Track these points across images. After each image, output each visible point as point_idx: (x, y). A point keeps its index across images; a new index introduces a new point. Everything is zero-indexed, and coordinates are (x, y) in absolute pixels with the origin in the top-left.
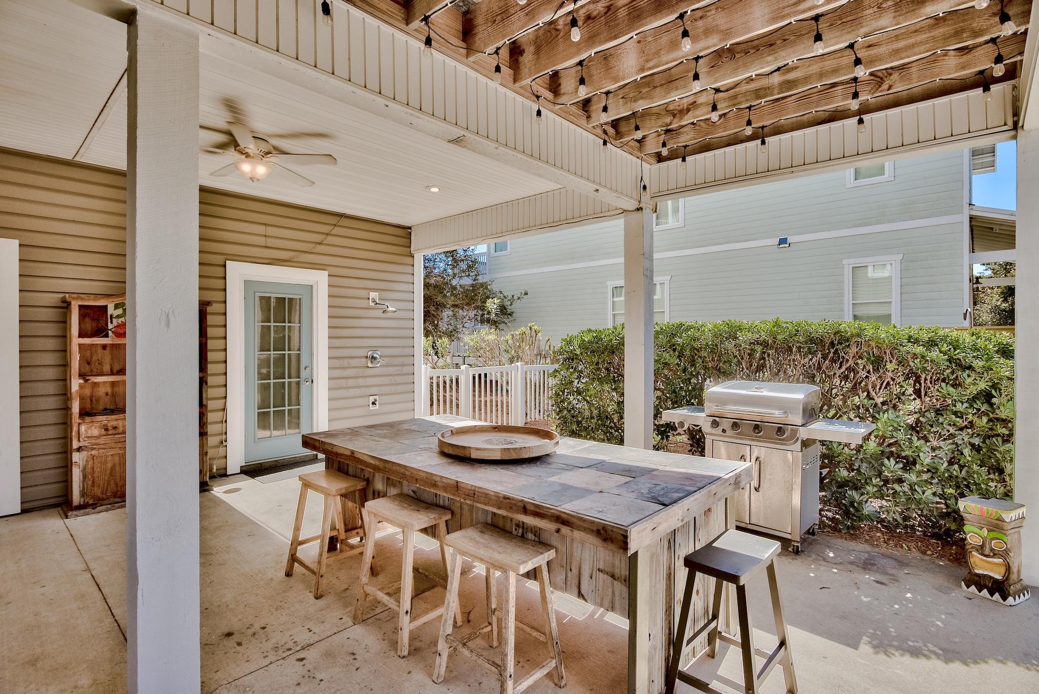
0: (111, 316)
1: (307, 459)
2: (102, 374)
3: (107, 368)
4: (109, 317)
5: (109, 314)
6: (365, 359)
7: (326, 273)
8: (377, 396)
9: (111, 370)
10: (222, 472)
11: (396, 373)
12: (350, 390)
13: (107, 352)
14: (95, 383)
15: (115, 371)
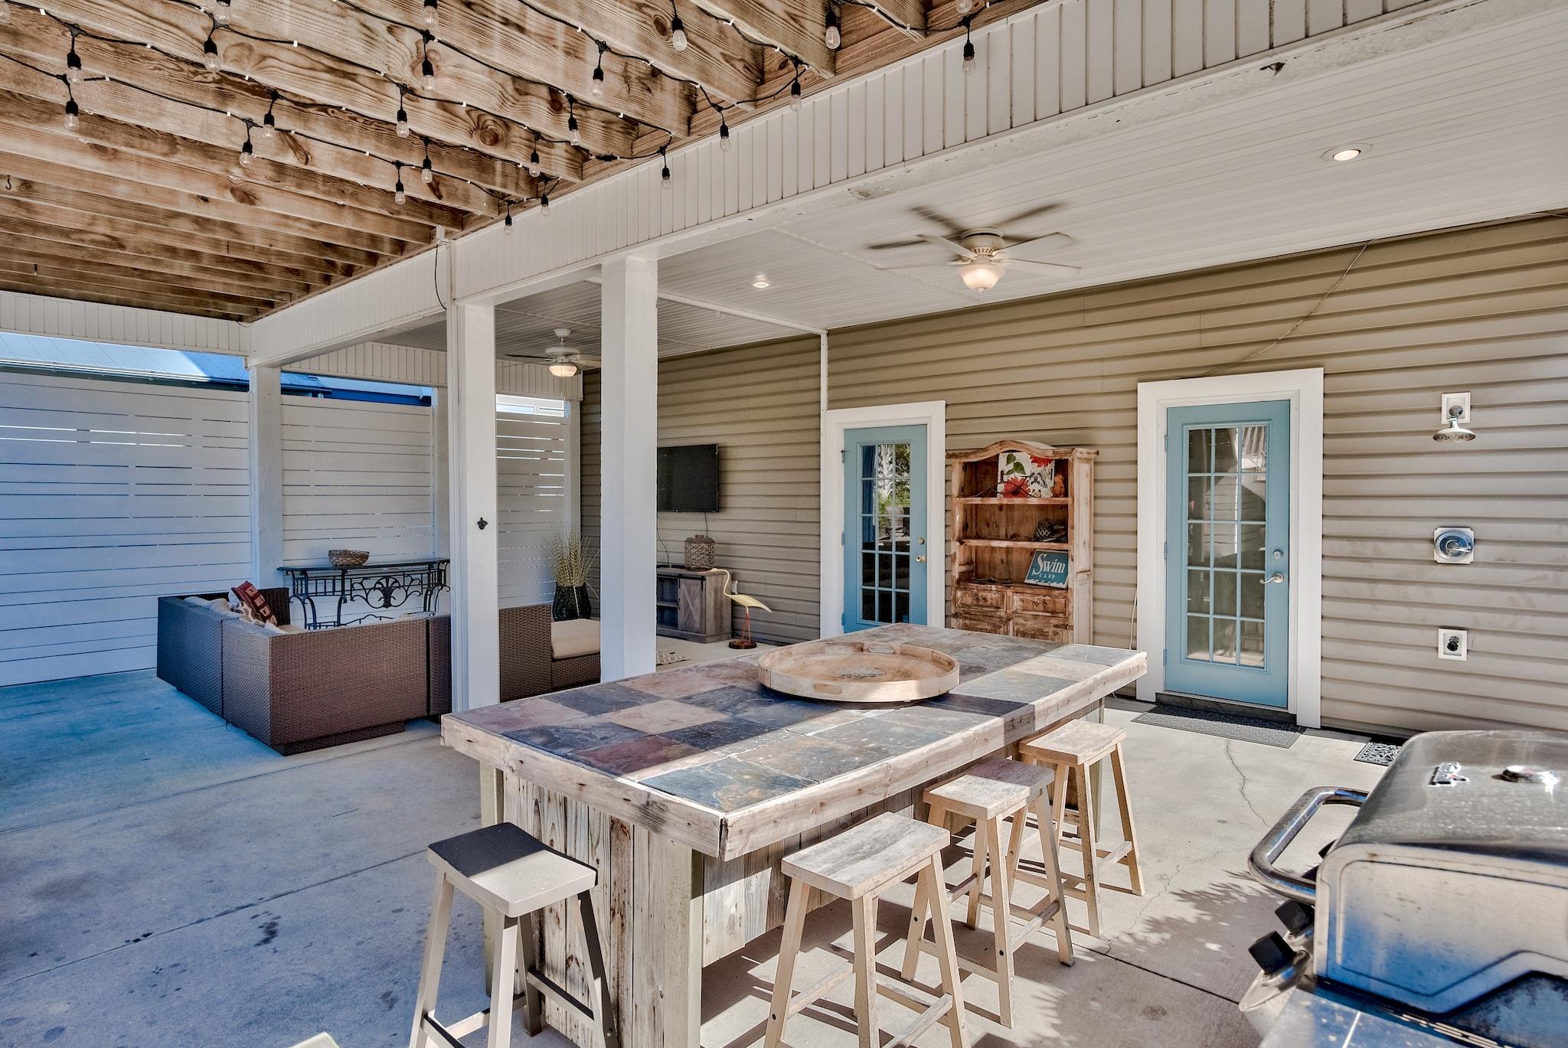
0: (1002, 472)
1: (1276, 718)
2: (998, 538)
3: (1002, 532)
4: (999, 473)
5: (1000, 470)
6: (1428, 546)
7: (1321, 371)
8: (1464, 633)
9: (1006, 535)
10: (1130, 693)
11: (1533, 584)
12: (1379, 607)
13: (1003, 513)
14: (993, 548)
15: (1009, 535)
